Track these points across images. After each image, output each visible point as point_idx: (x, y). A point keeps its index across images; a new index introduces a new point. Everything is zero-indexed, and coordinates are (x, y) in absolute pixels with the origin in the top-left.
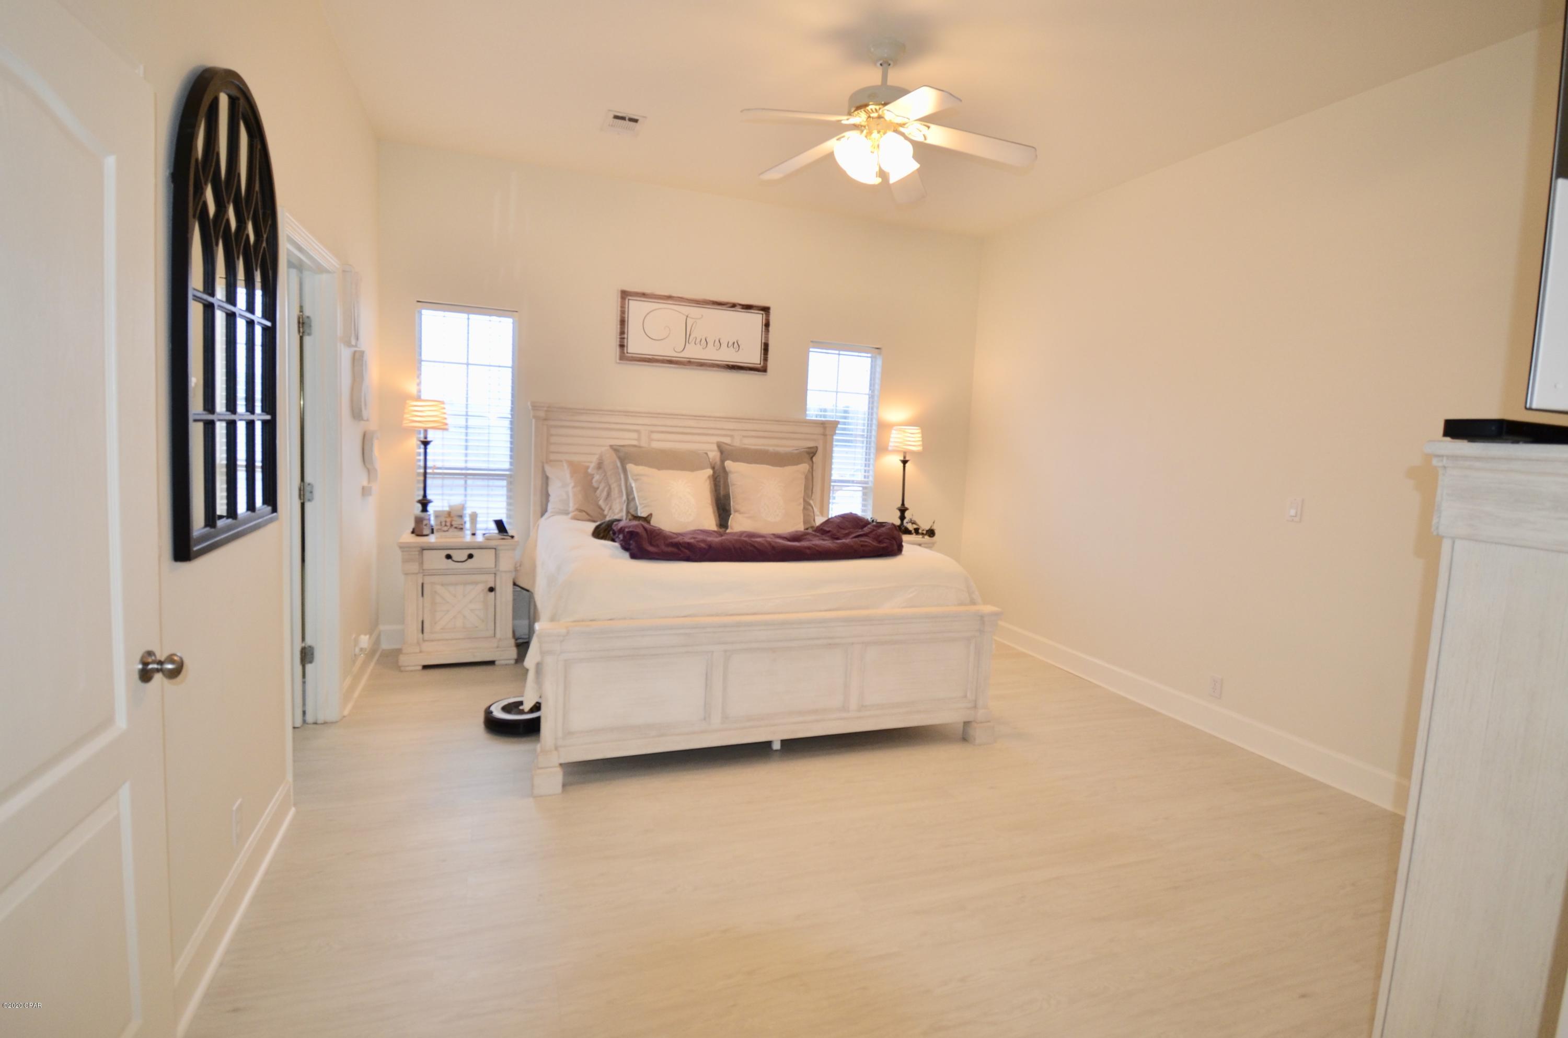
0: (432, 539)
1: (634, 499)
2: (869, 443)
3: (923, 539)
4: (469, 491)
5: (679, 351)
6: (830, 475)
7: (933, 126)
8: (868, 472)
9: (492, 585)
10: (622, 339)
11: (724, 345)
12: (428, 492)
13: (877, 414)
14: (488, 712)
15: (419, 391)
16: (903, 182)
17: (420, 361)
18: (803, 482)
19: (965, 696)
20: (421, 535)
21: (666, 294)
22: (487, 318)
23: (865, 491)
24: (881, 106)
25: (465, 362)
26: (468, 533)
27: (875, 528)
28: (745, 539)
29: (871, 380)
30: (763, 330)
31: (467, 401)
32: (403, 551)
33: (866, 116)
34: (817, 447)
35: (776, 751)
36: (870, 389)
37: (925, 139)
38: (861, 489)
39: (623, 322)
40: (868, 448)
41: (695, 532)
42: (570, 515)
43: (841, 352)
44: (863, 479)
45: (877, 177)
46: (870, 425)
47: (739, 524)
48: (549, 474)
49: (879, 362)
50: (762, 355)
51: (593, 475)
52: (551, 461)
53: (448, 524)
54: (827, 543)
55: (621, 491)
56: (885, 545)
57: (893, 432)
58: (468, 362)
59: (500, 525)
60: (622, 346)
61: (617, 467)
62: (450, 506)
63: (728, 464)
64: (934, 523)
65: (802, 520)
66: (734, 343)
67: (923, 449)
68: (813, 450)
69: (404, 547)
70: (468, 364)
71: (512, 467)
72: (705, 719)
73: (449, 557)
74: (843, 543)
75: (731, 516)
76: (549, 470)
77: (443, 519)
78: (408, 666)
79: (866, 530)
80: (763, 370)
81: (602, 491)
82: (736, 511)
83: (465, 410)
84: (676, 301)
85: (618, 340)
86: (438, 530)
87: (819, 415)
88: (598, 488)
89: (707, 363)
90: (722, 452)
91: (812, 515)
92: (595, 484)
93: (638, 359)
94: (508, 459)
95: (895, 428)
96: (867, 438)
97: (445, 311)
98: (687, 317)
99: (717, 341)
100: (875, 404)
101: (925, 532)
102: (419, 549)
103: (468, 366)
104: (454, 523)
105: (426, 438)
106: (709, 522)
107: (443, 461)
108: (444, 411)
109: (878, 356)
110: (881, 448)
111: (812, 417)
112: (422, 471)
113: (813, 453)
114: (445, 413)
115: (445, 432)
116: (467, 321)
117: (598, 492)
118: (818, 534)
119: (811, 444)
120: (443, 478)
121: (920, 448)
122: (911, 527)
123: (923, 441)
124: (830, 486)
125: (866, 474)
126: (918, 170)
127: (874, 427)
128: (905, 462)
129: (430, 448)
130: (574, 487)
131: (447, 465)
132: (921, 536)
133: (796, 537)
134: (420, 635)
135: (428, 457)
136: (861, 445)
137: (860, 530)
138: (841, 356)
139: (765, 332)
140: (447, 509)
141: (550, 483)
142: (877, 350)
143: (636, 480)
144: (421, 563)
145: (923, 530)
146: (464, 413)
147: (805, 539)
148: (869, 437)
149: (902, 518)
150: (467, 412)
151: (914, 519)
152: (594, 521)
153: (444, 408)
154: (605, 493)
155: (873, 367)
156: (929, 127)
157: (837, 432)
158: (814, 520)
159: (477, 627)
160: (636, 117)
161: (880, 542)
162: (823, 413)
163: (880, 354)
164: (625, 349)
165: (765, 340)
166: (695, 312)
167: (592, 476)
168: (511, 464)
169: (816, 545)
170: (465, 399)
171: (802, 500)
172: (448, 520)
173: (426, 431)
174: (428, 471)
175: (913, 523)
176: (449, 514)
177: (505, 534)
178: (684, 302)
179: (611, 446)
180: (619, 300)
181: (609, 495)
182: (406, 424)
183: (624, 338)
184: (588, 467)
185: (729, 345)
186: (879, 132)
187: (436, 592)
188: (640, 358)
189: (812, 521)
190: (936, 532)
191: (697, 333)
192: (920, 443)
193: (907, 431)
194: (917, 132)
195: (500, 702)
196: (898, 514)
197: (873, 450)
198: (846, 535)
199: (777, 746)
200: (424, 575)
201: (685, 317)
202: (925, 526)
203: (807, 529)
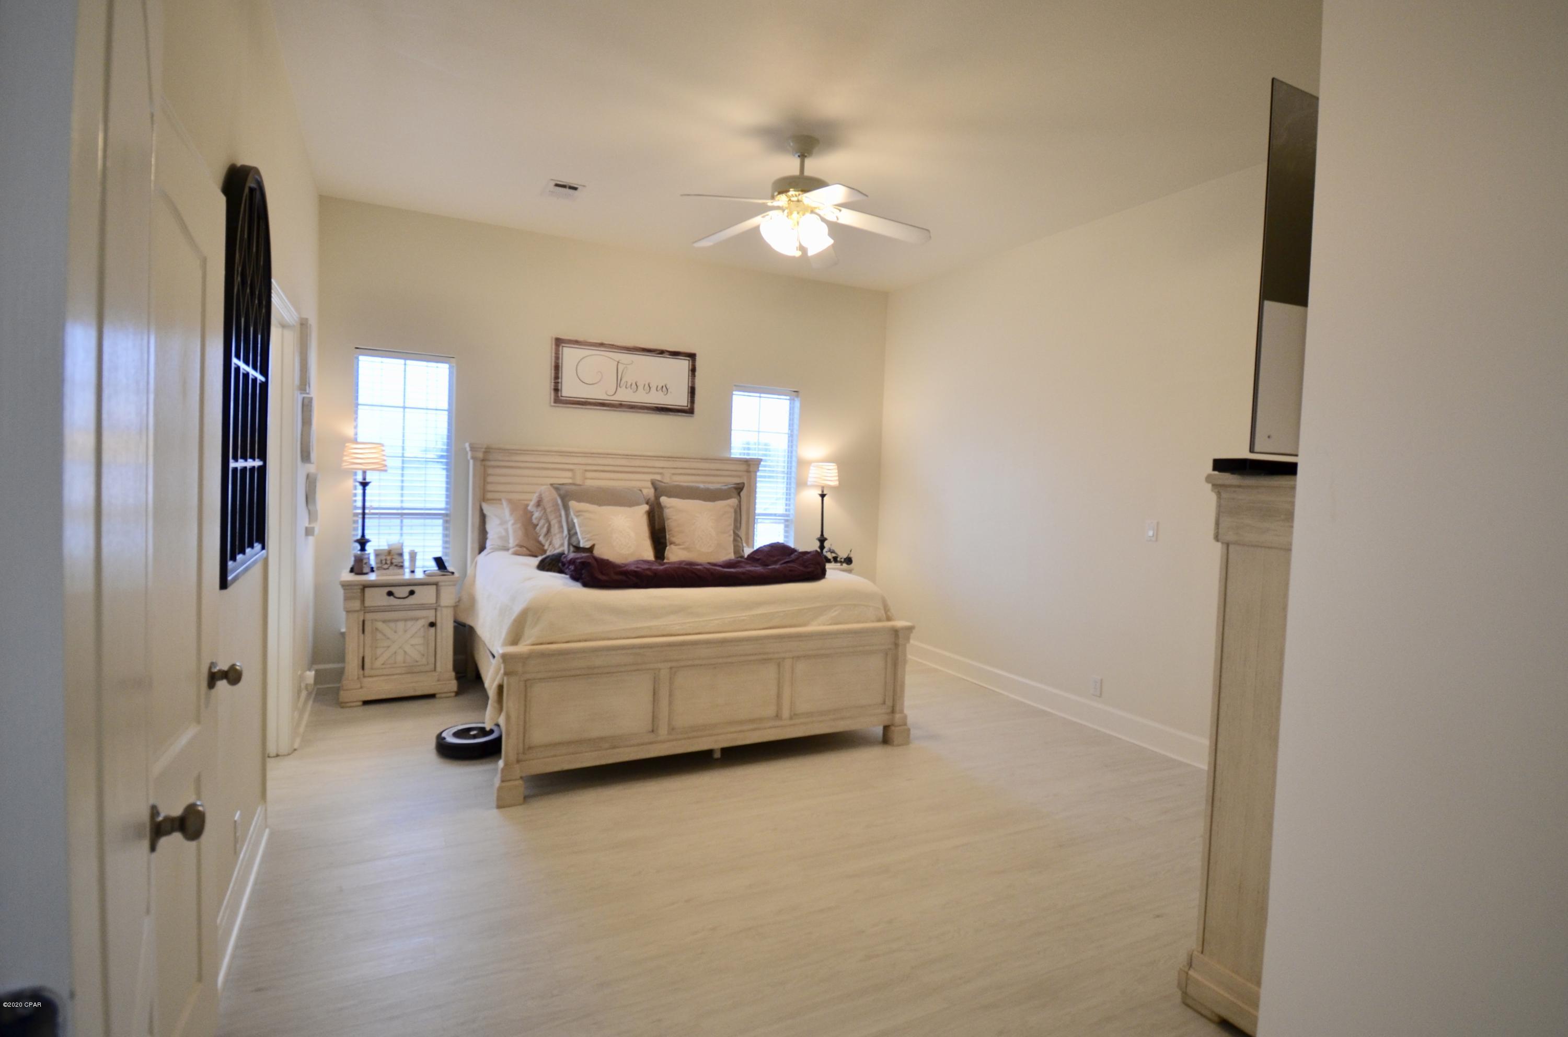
0: (372, 577)
1: (576, 533)
2: (789, 478)
3: (842, 567)
4: (405, 530)
5: (613, 394)
6: (755, 509)
7: (843, 210)
8: (789, 505)
9: (432, 620)
10: (556, 383)
11: (653, 389)
12: (366, 532)
13: (796, 452)
14: (440, 739)
15: (356, 434)
16: (819, 255)
17: (357, 405)
18: (733, 515)
19: (884, 703)
20: (361, 573)
21: (599, 341)
22: (424, 363)
23: (787, 523)
24: (800, 193)
25: (402, 405)
26: (407, 571)
27: (801, 555)
28: (685, 567)
29: (790, 420)
30: (690, 375)
31: (403, 443)
32: (344, 589)
33: (787, 200)
34: (744, 483)
35: (717, 759)
36: (789, 429)
37: (838, 219)
38: (783, 521)
39: (557, 368)
40: (789, 484)
41: (638, 562)
42: (511, 551)
43: (762, 395)
44: (785, 513)
45: (797, 250)
46: (790, 462)
47: (675, 555)
48: (485, 512)
49: (797, 404)
50: (689, 398)
51: (532, 512)
52: (488, 500)
53: (389, 562)
54: (759, 569)
55: (561, 527)
56: (809, 570)
57: (811, 468)
58: (404, 405)
59: (439, 562)
60: (556, 390)
61: (557, 505)
62: (389, 545)
63: (664, 500)
64: (851, 551)
65: (732, 551)
66: (662, 387)
67: (839, 483)
68: (740, 486)
69: (346, 586)
70: (404, 408)
71: (448, 506)
72: (653, 731)
73: (390, 594)
74: (774, 568)
75: (667, 548)
76: (487, 509)
77: (383, 558)
78: (348, 702)
79: (793, 556)
80: (690, 411)
81: (542, 528)
82: (671, 543)
83: (401, 452)
84: (608, 348)
85: (553, 384)
86: (378, 568)
87: (742, 453)
88: (537, 525)
89: (637, 406)
90: (656, 489)
91: (741, 545)
92: (535, 521)
93: (572, 402)
94: (443, 499)
95: (813, 464)
96: (787, 474)
97: (382, 357)
98: (618, 362)
99: (647, 386)
100: (795, 443)
101: (843, 560)
102: (361, 587)
103: (404, 410)
104: (394, 561)
105: (364, 479)
106: (648, 554)
107: (380, 501)
108: (383, 453)
109: (796, 399)
110: (801, 484)
111: (736, 455)
112: (360, 511)
113: (739, 488)
114: (384, 455)
115: (383, 474)
116: (403, 366)
117: (538, 528)
118: (749, 562)
119: (738, 480)
120: (379, 518)
121: (836, 483)
122: (830, 556)
123: (839, 476)
124: (755, 518)
125: (787, 507)
126: (833, 246)
127: (794, 464)
128: (823, 496)
129: (368, 488)
130: (513, 524)
131: (383, 505)
132: (839, 564)
133: (729, 564)
134: (361, 672)
135: (367, 498)
136: (783, 481)
137: (788, 557)
138: (761, 398)
139: (691, 376)
140: (386, 548)
141: (488, 521)
142: (796, 393)
143: (577, 516)
144: (363, 601)
145: (841, 558)
146: (401, 455)
147: (738, 566)
148: (789, 473)
149: (822, 547)
150: (403, 454)
151: (833, 548)
152: (536, 556)
153: (383, 451)
154: (545, 530)
155: (792, 409)
156: (840, 210)
157: (760, 469)
158: (743, 551)
159: (417, 662)
160: (576, 186)
161: (806, 567)
162: (746, 451)
163: (797, 396)
164: (560, 393)
165: (691, 384)
166: (626, 358)
167: (532, 514)
168: (447, 503)
169: (750, 571)
170: (401, 442)
171: (732, 532)
172: (389, 558)
173: (364, 473)
174: (367, 511)
175: (832, 552)
176: (389, 552)
177: (445, 571)
178: (615, 349)
179: (552, 485)
180: (554, 347)
181: (549, 531)
182: (345, 466)
183: (558, 383)
184: (527, 505)
185: (658, 389)
186: (798, 213)
187: (377, 629)
188: (576, 401)
189: (741, 552)
190: (853, 560)
191: (628, 378)
192: (837, 478)
193: (824, 467)
194: (832, 215)
195: (451, 729)
196: (818, 544)
197: (793, 485)
198: (775, 563)
199: (717, 755)
200: (365, 613)
201: (617, 363)
202: (843, 555)
203: (738, 558)
